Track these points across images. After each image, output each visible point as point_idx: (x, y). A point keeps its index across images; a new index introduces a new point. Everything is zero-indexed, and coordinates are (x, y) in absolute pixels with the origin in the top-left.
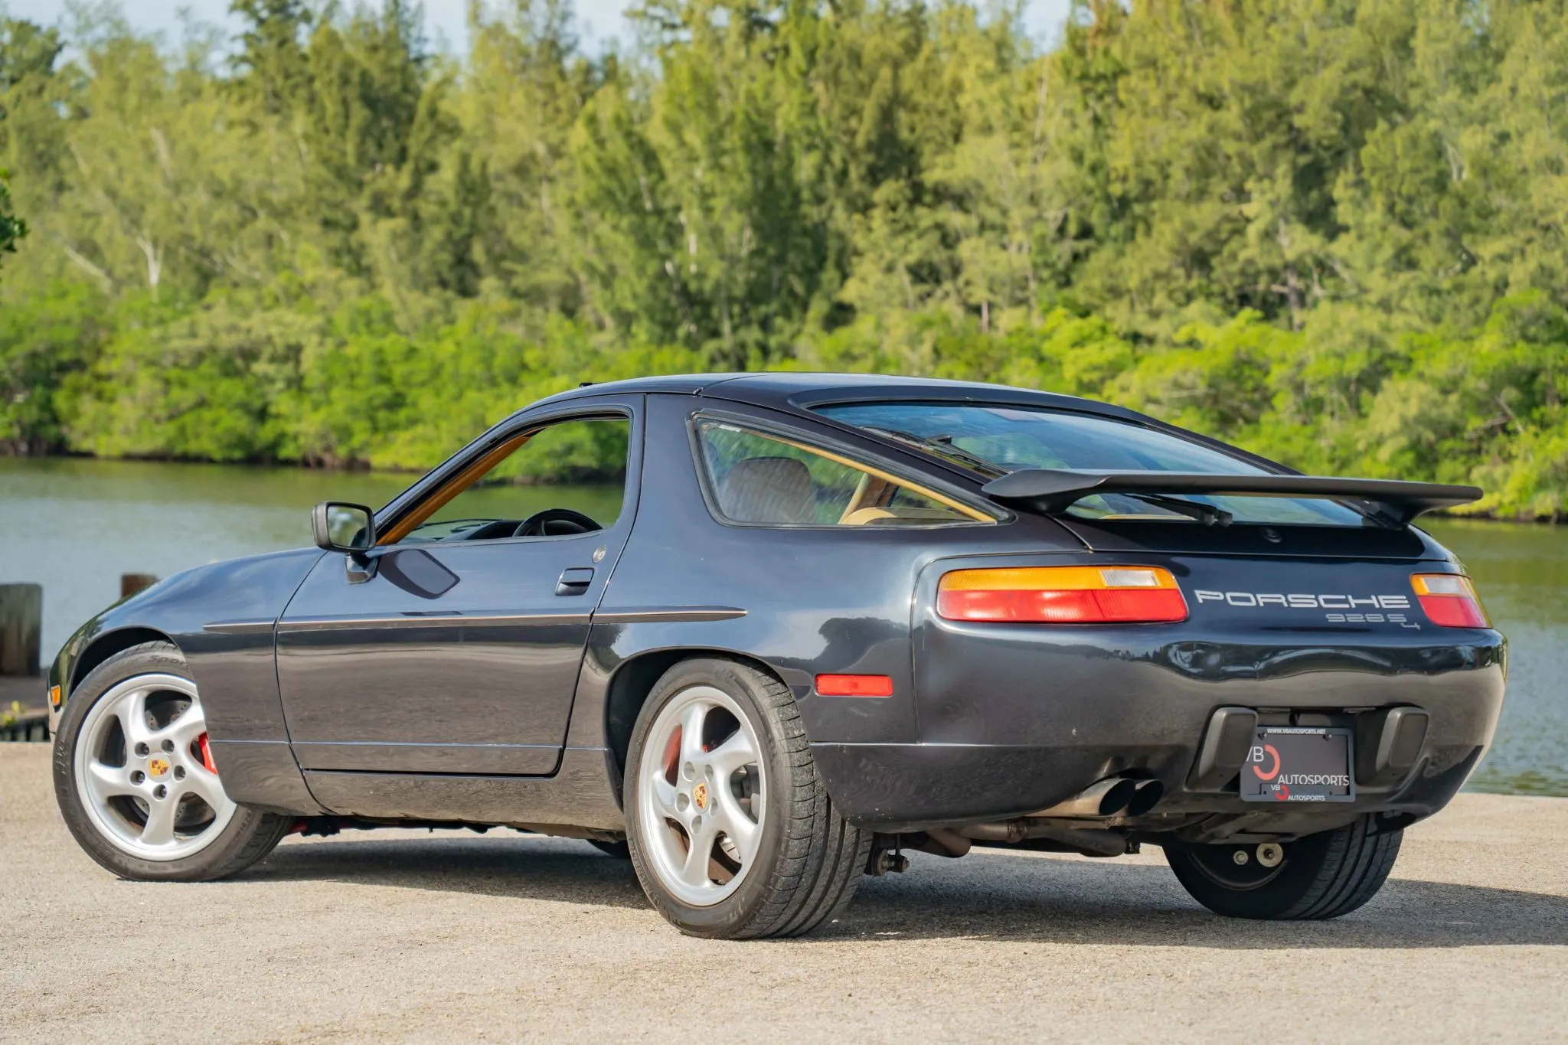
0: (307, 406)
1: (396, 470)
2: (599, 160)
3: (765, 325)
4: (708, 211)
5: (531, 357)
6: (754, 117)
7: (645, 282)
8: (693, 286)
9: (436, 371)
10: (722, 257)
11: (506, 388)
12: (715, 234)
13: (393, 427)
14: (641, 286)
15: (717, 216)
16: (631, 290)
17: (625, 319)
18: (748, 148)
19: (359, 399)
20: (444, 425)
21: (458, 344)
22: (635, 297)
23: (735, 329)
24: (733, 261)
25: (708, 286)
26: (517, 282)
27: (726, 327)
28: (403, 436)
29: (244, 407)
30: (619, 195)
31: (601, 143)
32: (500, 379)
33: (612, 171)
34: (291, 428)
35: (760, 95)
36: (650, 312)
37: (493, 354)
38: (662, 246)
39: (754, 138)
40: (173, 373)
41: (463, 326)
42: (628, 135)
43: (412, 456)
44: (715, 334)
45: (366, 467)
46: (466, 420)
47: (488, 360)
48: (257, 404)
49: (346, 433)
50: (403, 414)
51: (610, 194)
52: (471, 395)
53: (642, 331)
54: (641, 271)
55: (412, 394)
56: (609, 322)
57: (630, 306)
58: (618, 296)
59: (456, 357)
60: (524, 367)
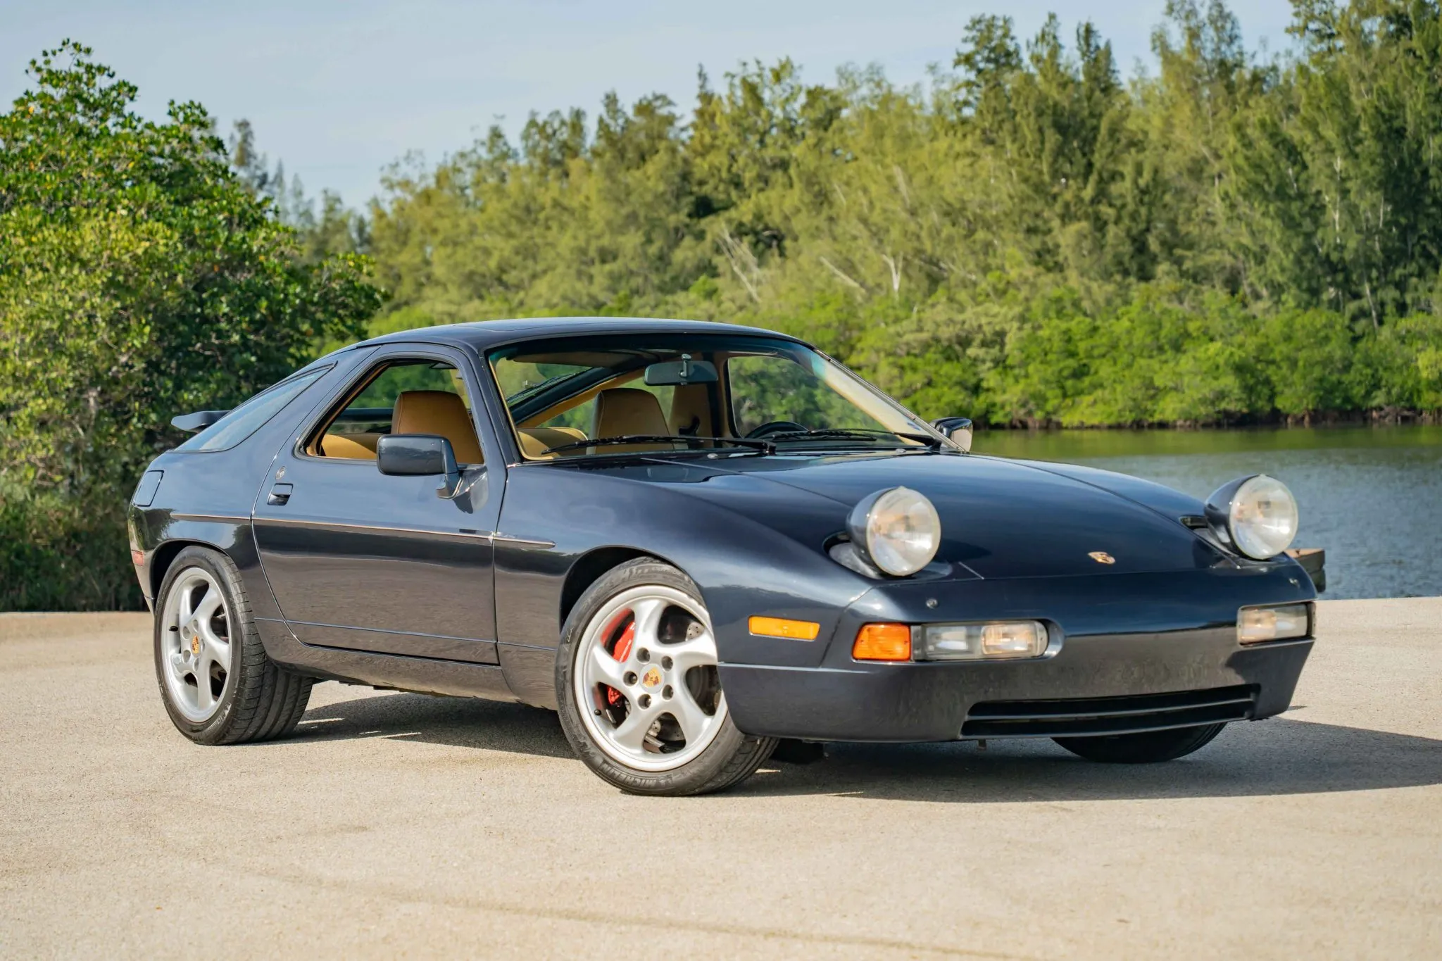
0: (1010, 380)
1: (1082, 427)
2: (1247, 158)
3: (1401, 286)
4: (1345, 193)
5: (1192, 327)
6: (1385, 110)
7: (1291, 256)
8: (1334, 257)
9: (1114, 346)
10: (1359, 231)
11: (1170, 354)
12: (1352, 212)
13: (1080, 393)
14: (1288, 262)
15: (1352, 196)
16: (1280, 262)
17: (1277, 289)
18: (1379, 137)
19: (1050, 372)
20: (1119, 388)
21: (1132, 321)
22: (1283, 270)
23: (1374, 291)
24: (1369, 233)
25: (1348, 256)
26: (1187, 265)
27: (1366, 289)
28: (1087, 399)
29: (961, 384)
30: (1266, 187)
31: (1249, 145)
32: (1166, 347)
33: (1258, 167)
34: (999, 399)
35: (1390, 91)
36: (1296, 280)
37: (1160, 325)
38: (1307, 225)
39: (1384, 128)
40: (906, 361)
41: (1137, 303)
42: (1272, 136)
43: (1095, 415)
44: (1357, 296)
45: (1059, 426)
46: (1137, 382)
47: (1155, 333)
48: (973, 380)
49: (1041, 399)
50: (1087, 381)
51: (1258, 186)
52: (1142, 362)
53: (1289, 299)
54: (1286, 247)
55: (1095, 364)
56: (1265, 292)
57: (1280, 278)
58: (1270, 271)
59: (1129, 332)
60: (1187, 335)
